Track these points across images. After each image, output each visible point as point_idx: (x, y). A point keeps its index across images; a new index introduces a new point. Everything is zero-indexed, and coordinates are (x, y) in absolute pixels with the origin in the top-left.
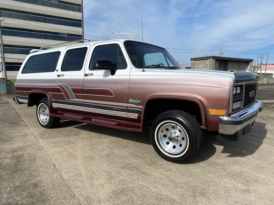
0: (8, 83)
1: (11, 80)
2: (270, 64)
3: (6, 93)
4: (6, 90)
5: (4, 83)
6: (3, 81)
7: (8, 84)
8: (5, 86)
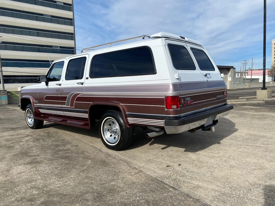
0: (9, 94)
1: (12, 92)
2: (256, 70)
3: (7, 103)
4: (7, 101)
5: (5, 94)
6: (4, 93)
7: (9, 96)
8: (6, 97)
